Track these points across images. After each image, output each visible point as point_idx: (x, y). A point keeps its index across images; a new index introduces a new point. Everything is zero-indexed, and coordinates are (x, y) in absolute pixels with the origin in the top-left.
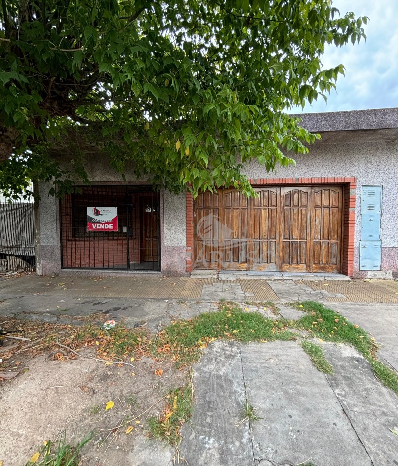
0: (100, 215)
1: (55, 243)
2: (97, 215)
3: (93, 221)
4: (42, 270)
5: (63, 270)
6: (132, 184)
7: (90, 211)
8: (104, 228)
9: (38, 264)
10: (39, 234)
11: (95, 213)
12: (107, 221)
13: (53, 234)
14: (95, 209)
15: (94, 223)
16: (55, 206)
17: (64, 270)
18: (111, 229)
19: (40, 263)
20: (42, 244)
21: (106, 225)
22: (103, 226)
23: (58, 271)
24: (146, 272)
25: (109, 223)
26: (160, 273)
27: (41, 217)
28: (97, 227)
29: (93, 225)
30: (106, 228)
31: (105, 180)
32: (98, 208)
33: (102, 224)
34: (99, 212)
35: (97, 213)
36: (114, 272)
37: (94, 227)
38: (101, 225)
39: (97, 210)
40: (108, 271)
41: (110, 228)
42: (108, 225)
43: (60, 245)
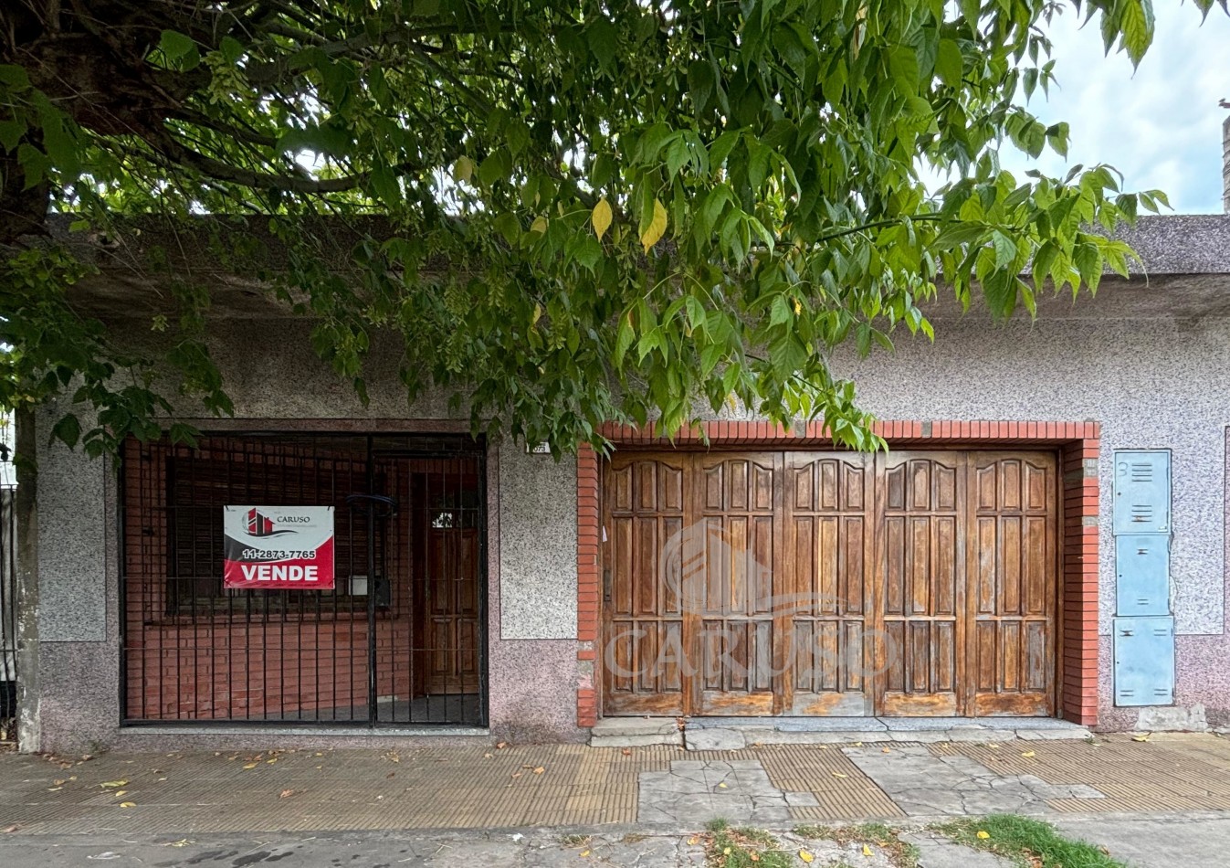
0: (270, 533)
1: (100, 636)
2: (260, 534)
3: (247, 554)
4: (43, 734)
5: (123, 731)
6: (390, 430)
7: (236, 521)
8: (284, 578)
9: (26, 712)
10: (34, 602)
11: (252, 528)
12: (295, 557)
13: (90, 602)
14: (252, 514)
15: (250, 563)
16: (100, 500)
17: (131, 730)
18: (313, 583)
19: (33, 710)
20: (43, 637)
21: (292, 568)
22: (280, 574)
23: (106, 736)
24: (437, 733)
25: (302, 563)
26: (486, 732)
27: (45, 539)
28: (261, 578)
29: (244, 568)
30: (292, 578)
31: (292, 412)
32: (265, 511)
33: (280, 565)
34: (270, 524)
35: (262, 528)
36: (320, 732)
37: (249, 577)
38: (276, 569)
39: (260, 517)
40: (296, 731)
41: (308, 578)
42: (299, 569)
43: (116, 640)
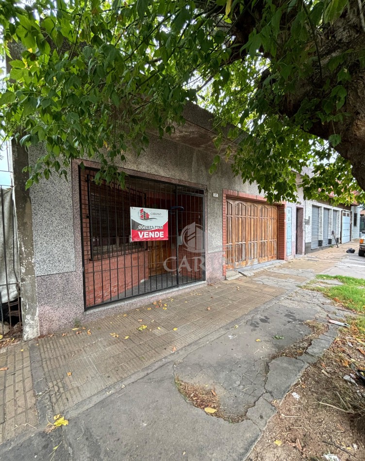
0: (148, 218)
1: (72, 269)
2: (145, 219)
3: (140, 227)
4: (41, 326)
5: (88, 312)
6: (182, 184)
7: (135, 213)
8: (153, 237)
9: (28, 317)
10: (31, 254)
11: (142, 217)
12: (157, 228)
13: (65, 252)
14: (142, 210)
15: (141, 231)
16: (70, 200)
17: (92, 311)
18: (163, 238)
19: (33, 314)
20: (37, 273)
21: (156, 233)
22: (152, 235)
23: (79, 316)
24: (195, 285)
25: (159, 230)
26: (206, 282)
27: (36, 220)
28: (145, 237)
29: (139, 233)
30: (156, 236)
31: (153, 171)
32: (146, 210)
33: (152, 231)
34: (148, 215)
35: (145, 217)
36: (165, 292)
37: (141, 236)
38: (150, 233)
39: (145, 212)
40: (157, 294)
41: (161, 236)
42: (158, 233)
43: (81, 269)
